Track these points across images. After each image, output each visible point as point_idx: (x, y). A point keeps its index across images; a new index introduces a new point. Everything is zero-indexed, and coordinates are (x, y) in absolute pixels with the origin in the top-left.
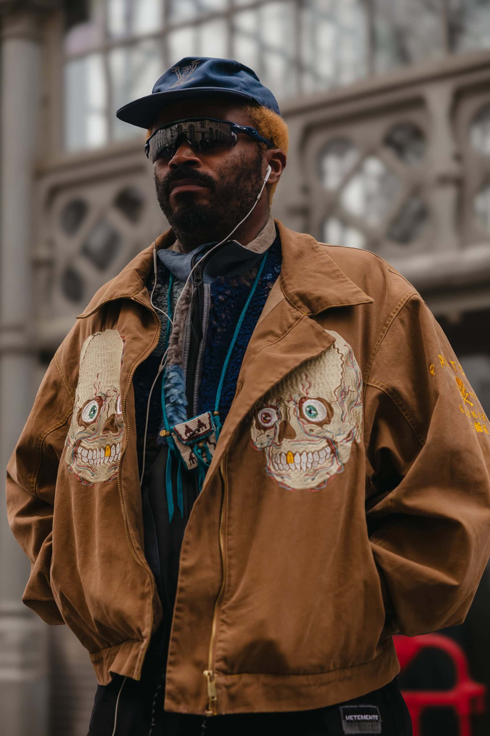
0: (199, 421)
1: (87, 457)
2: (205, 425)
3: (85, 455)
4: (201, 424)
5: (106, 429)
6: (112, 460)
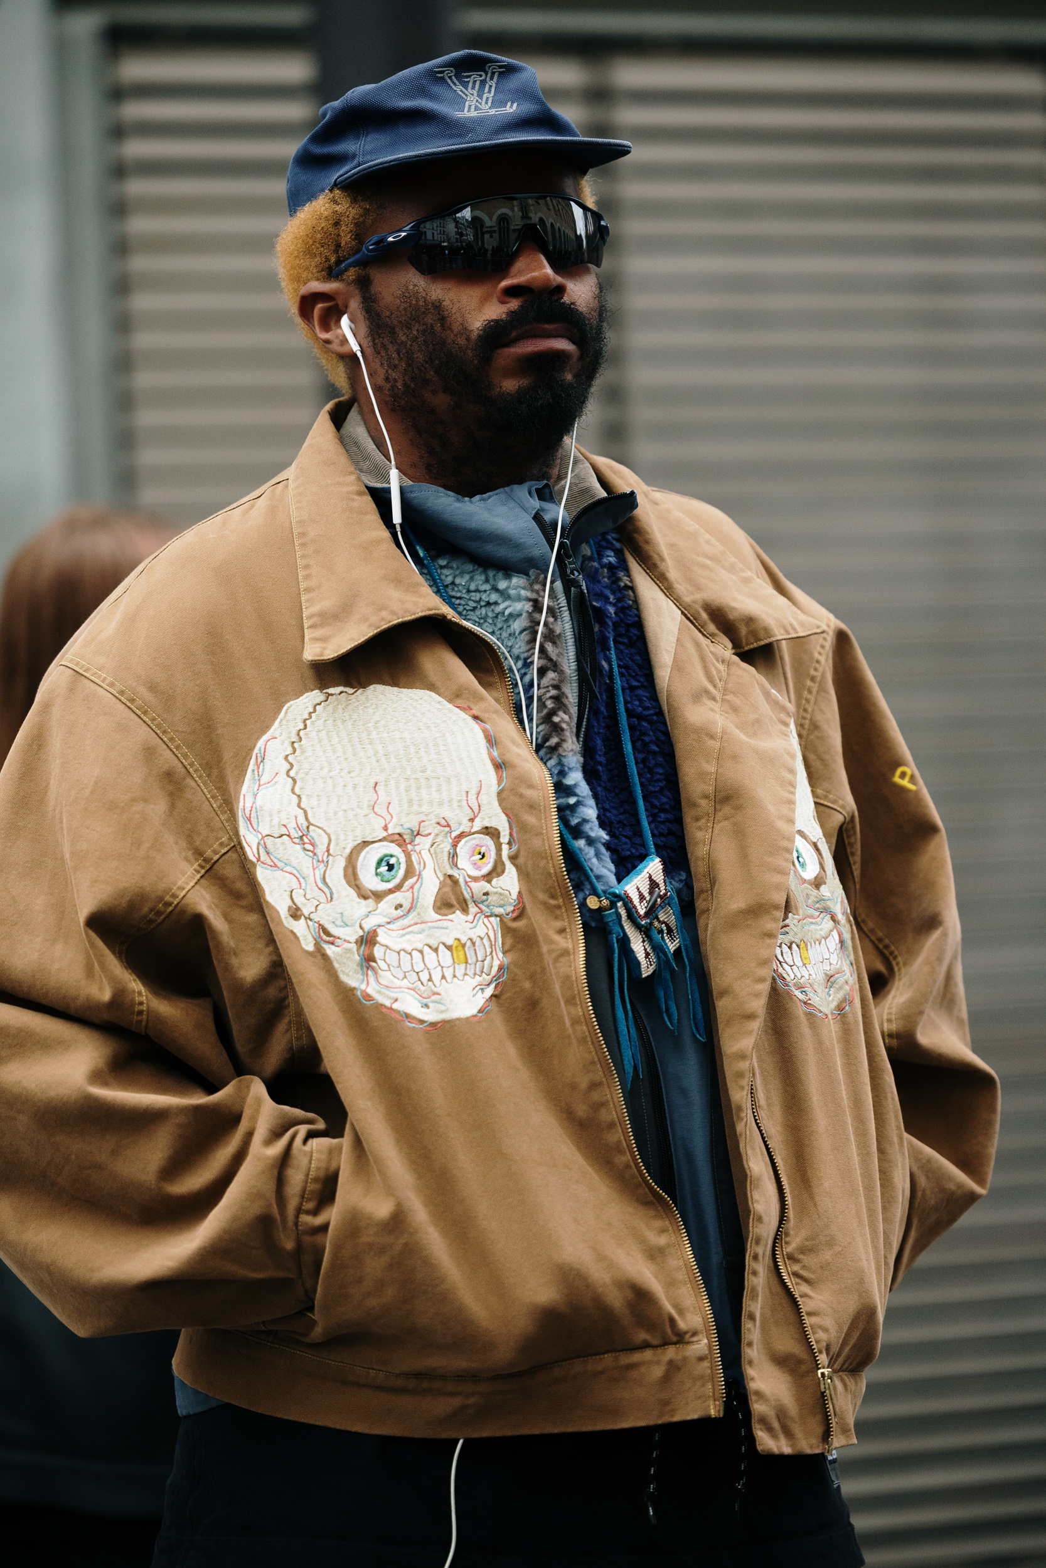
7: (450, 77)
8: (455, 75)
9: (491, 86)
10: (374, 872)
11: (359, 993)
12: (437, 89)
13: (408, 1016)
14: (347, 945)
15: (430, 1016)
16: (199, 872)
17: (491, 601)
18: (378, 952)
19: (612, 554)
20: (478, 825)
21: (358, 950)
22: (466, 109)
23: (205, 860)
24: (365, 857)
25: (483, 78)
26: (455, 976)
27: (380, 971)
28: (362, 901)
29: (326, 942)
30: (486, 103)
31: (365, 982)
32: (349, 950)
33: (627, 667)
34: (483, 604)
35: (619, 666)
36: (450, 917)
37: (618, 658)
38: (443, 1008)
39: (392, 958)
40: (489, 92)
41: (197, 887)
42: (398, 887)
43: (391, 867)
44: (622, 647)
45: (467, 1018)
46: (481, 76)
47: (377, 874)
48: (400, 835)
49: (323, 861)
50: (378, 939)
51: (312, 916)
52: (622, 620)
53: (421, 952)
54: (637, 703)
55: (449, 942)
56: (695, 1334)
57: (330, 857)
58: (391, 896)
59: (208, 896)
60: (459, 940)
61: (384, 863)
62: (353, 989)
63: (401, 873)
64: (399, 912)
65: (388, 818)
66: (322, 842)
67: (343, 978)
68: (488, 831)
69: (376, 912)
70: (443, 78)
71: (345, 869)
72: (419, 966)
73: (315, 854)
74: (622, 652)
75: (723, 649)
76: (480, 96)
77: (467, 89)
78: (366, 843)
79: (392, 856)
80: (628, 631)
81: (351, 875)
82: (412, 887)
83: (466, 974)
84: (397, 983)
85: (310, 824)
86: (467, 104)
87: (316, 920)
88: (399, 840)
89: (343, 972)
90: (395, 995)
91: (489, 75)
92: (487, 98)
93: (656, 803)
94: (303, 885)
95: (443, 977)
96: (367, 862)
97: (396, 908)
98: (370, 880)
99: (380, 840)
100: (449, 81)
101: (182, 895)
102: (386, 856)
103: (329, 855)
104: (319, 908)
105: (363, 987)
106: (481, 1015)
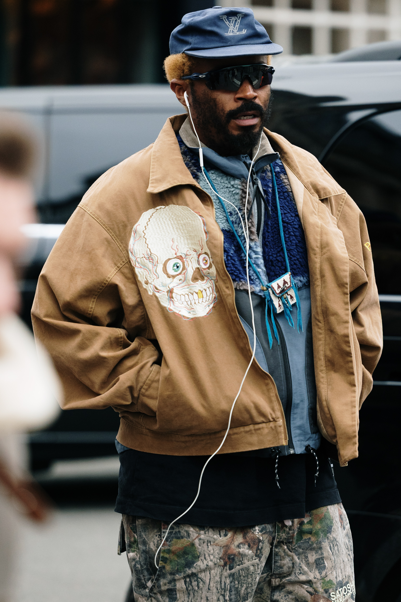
0: (284, 280)
1: (181, 300)
2: (287, 283)
3: (179, 299)
4: (285, 282)
5: (195, 279)
6: (205, 300)
7: (225, 19)
8: (227, 18)
9: (238, 22)
10: (172, 269)
11: (167, 309)
12: (220, 23)
13: (184, 316)
14: (163, 293)
15: (191, 316)
16: (116, 271)
17: (228, 187)
18: (174, 295)
19: (278, 168)
20: (203, 252)
21: (167, 294)
22: (229, 32)
23: (118, 267)
24: (169, 264)
25: (236, 19)
26: (199, 303)
27: (174, 302)
28: (169, 278)
29: (156, 291)
30: (236, 29)
31: (169, 305)
32: (164, 294)
33: (283, 207)
34: (225, 187)
35: (280, 206)
36: (197, 283)
37: (280, 204)
38: (195, 313)
39: (178, 297)
40: (238, 25)
41: (115, 276)
42: (180, 274)
43: (178, 267)
44: (281, 200)
45: (203, 317)
46: (235, 18)
47: (173, 269)
48: (181, 256)
49: (156, 265)
50: (174, 291)
51: (152, 283)
52: (281, 191)
53: (188, 295)
54: (287, 218)
55: (197, 291)
56: (278, 418)
57: (158, 264)
58: (178, 276)
59: (119, 279)
60: (200, 290)
61: (176, 266)
62: (165, 307)
63: (181, 269)
64: (181, 282)
65: (177, 250)
66: (155, 259)
67: (162, 304)
68: (206, 253)
69: (173, 282)
70: (222, 19)
71: (163, 268)
72: (187, 299)
73: (153, 263)
74: (281, 201)
75: (316, 198)
76: (234, 26)
77: (230, 23)
78: (169, 259)
79: (178, 263)
80: (284, 194)
81: (165, 270)
82: (184, 274)
83: (202, 302)
84: (180, 305)
85: (151, 253)
86: (230, 29)
87: (153, 284)
88: (180, 258)
89: (162, 302)
90: (180, 310)
91: (238, 18)
92: (237, 27)
93: (292, 253)
94: (149, 273)
95: (195, 303)
96: (170, 265)
97: (180, 281)
98: (171, 272)
99: (174, 258)
100: (224, 20)
101: (111, 277)
102: (176, 263)
103: (158, 263)
104: (154, 280)
105: (169, 307)
106: (207, 315)
